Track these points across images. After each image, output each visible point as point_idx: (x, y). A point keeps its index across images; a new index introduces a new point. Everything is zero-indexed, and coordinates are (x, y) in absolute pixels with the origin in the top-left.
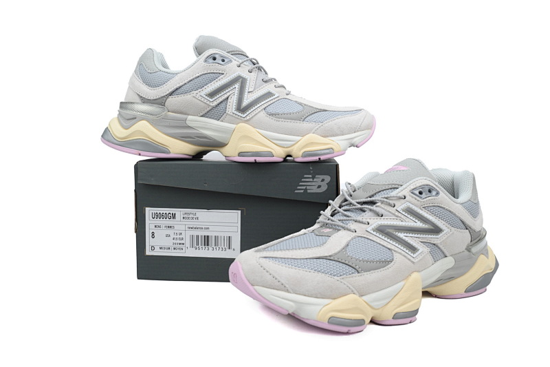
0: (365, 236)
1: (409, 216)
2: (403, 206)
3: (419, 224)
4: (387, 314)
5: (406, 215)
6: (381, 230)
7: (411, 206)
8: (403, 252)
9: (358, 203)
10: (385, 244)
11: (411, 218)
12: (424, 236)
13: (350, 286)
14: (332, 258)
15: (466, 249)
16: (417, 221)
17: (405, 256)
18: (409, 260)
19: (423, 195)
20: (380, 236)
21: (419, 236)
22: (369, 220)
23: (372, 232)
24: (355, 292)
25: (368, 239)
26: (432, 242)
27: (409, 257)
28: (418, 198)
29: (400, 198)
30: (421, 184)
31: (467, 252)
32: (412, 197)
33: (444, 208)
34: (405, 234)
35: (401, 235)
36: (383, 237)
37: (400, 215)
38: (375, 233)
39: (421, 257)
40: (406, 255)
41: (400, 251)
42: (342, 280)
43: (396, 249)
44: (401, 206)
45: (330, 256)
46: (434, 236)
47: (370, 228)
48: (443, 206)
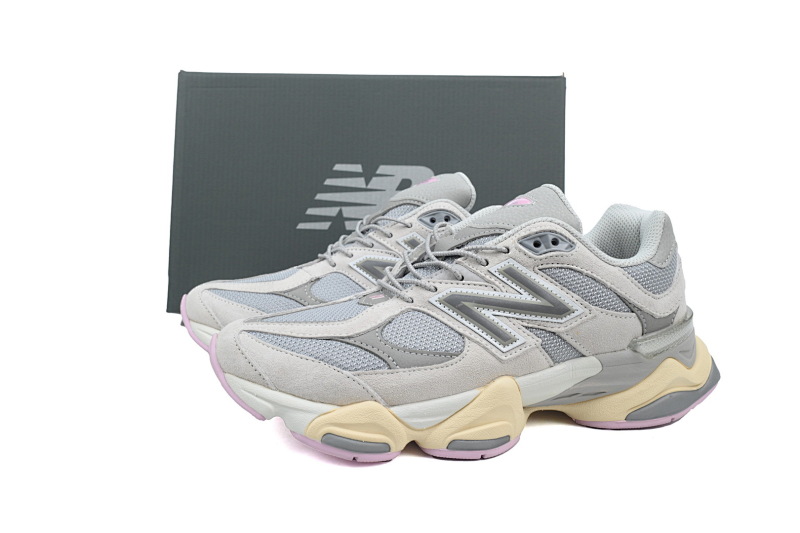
0: (425, 310)
1: (509, 282)
2: (502, 264)
3: (526, 298)
4: (437, 439)
5: (505, 279)
6: (455, 303)
7: (517, 265)
8: (484, 342)
9: (437, 257)
10: (456, 326)
11: (514, 286)
12: (533, 318)
13: (368, 387)
14: (351, 341)
15: (629, 346)
16: (522, 291)
17: (486, 349)
18: (494, 355)
19: (542, 248)
20: (450, 312)
21: (522, 316)
22: (437, 285)
23: (437, 304)
24: (379, 398)
25: (428, 315)
26: (550, 329)
27: (494, 350)
28: (530, 253)
29: (500, 252)
30: (538, 229)
31: (628, 352)
32: (520, 251)
33: (581, 273)
34: (497, 313)
35: (488, 314)
36: (454, 315)
37: (493, 279)
38: (441, 306)
39: (519, 352)
40: (489, 346)
41: (478, 339)
42: (356, 378)
43: (473, 336)
44: (497, 264)
45: (349, 337)
46: (554, 320)
47: (434, 298)
48: (579, 269)
